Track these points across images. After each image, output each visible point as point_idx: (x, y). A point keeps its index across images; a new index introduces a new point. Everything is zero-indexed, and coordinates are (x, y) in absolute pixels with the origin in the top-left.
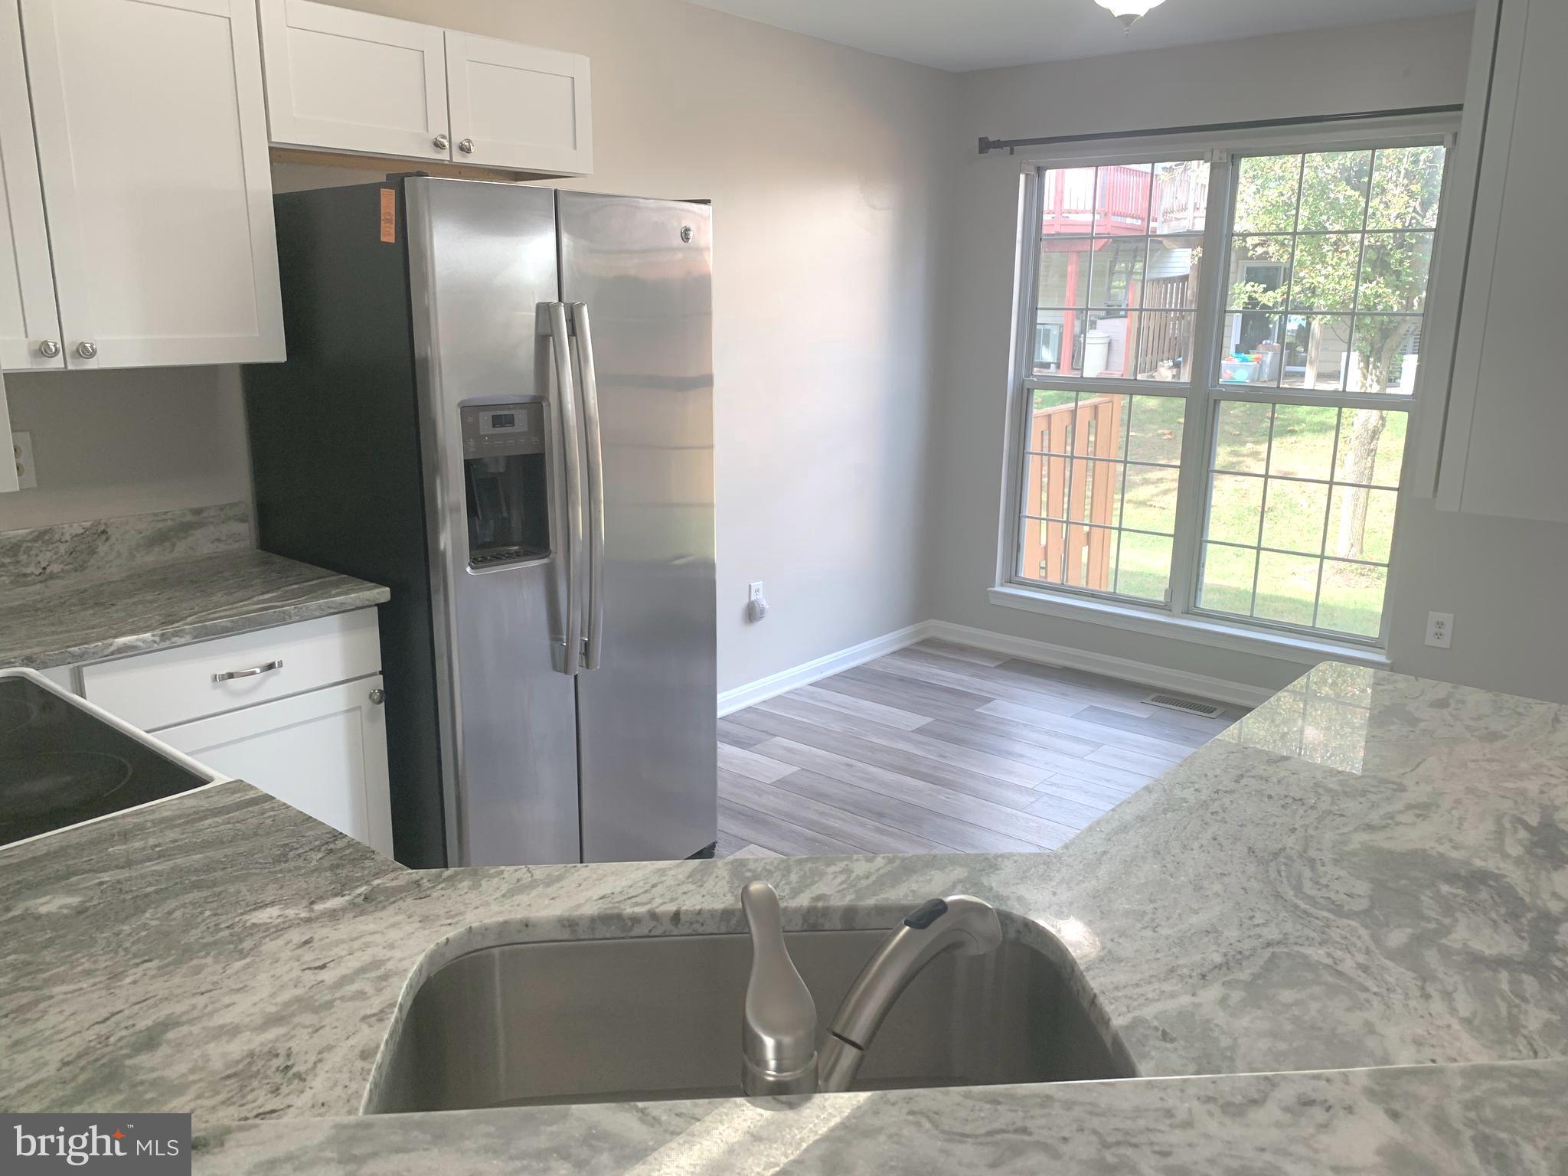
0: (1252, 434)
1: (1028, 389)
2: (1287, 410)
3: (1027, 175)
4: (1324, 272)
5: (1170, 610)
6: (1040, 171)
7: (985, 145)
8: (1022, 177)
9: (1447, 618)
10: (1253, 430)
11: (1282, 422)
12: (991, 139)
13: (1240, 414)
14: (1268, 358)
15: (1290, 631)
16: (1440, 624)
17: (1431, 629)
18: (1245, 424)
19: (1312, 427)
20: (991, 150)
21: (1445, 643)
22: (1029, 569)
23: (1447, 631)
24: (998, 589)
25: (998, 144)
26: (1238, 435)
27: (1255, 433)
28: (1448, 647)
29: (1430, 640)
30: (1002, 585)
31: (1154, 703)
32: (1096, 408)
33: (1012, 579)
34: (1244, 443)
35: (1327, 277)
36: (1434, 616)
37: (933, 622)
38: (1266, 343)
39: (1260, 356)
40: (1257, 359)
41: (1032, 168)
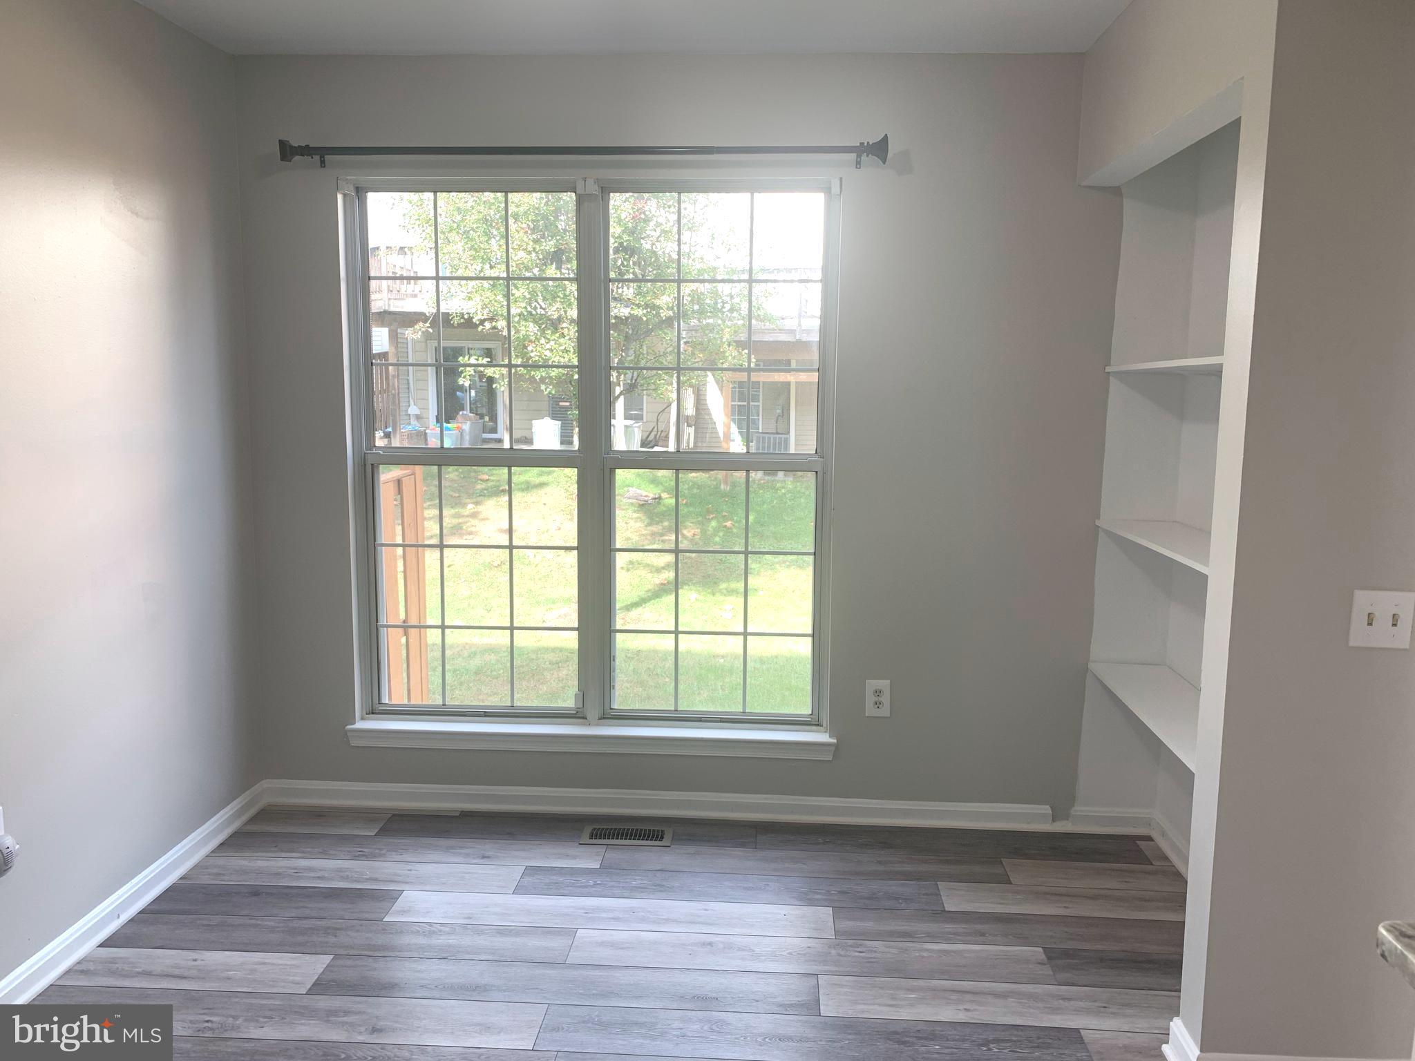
0: (470, 496)
1: (372, 464)
2: (494, 472)
3: (345, 195)
4: (548, 346)
5: (584, 718)
6: (360, 192)
7: (287, 151)
8: (340, 197)
9: (884, 684)
10: (471, 491)
11: (494, 483)
12: (295, 143)
13: (456, 478)
14: (466, 427)
15: (722, 721)
16: (878, 693)
17: (870, 699)
18: (462, 486)
19: (520, 486)
20: (297, 158)
21: (885, 711)
22: (395, 692)
23: (886, 699)
24: (360, 725)
25: (306, 151)
26: (459, 497)
27: (473, 494)
28: (889, 715)
29: (870, 710)
30: (362, 719)
31: (594, 841)
32: (399, 482)
33: (375, 710)
34: (464, 505)
35: (551, 350)
36: (872, 684)
37: (266, 784)
38: (463, 414)
39: (460, 425)
40: (458, 428)
41: (352, 188)
